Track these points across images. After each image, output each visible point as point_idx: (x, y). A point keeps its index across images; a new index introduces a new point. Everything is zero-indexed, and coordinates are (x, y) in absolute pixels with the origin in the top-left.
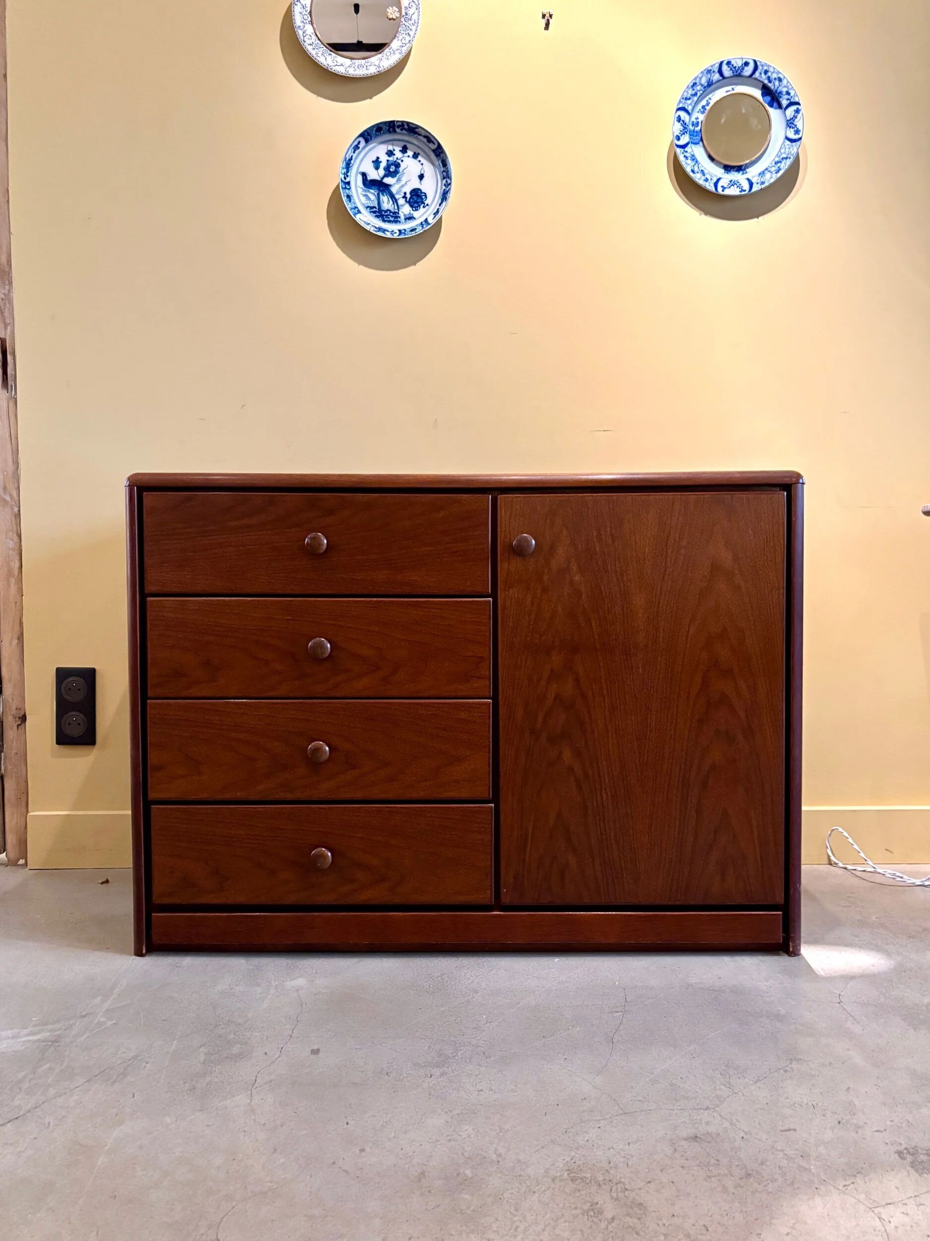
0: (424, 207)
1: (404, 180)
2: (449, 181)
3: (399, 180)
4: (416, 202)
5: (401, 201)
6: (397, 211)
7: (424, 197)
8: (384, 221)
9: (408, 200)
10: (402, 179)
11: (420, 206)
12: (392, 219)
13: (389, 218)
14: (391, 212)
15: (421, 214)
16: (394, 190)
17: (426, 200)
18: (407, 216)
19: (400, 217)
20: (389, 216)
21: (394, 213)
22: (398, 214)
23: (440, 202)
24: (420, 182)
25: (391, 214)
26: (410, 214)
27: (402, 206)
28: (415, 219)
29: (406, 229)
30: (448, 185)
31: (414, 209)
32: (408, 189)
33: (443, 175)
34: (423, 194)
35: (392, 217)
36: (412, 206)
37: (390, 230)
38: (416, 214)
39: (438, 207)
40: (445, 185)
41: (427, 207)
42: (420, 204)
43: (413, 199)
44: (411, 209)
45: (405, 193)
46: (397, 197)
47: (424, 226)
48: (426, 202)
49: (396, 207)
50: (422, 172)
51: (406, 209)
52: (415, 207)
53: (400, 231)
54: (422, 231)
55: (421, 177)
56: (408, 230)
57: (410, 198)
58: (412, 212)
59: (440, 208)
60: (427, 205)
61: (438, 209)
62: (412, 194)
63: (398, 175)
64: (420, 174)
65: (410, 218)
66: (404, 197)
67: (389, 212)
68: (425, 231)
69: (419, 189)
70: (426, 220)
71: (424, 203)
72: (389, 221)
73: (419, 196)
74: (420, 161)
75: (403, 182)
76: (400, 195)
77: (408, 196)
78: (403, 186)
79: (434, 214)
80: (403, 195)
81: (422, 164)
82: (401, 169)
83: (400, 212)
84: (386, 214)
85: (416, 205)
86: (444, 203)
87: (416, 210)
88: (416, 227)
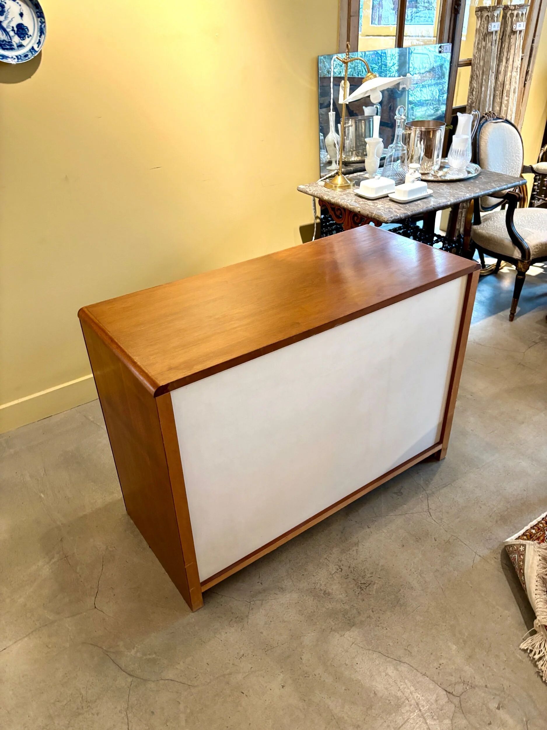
0: (28, 37)
1: (10, 17)
2: (43, 20)
3: (6, 18)
4: (23, 34)
5: (12, 34)
6: (10, 40)
7: (26, 30)
8: (4, 49)
9: (16, 32)
10: (8, 17)
11: (25, 36)
12: (8, 47)
13: (6, 46)
14: (6, 42)
15: (29, 43)
16: (4, 25)
17: (28, 32)
18: (19, 44)
19: (13, 45)
20: (6, 45)
21: (9, 42)
22: (12, 42)
23: (39, 34)
24: (22, 19)
25: (7, 43)
26: (20, 42)
27: (13, 36)
28: (24, 46)
29: (21, 54)
30: (43, 22)
31: (22, 39)
32: (14, 24)
33: (38, 15)
34: (25, 28)
35: (8, 45)
36: (19, 37)
37: (10, 57)
38: (24, 43)
39: (39, 38)
40: (40, 22)
41: (30, 37)
42: (25, 35)
43: (20, 31)
44: (19, 39)
45: (13, 27)
46: (8, 30)
47: (33, 53)
48: (29, 33)
49: (9, 38)
50: (22, 11)
51: (16, 40)
52: (23, 37)
53: (17, 56)
54: (33, 57)
55: (21, 15)
56: (22, 56)
57: (18, 31)
58: (21, 41)
59: (41, 39)
60: (30, 36)
61: (39, 40)
62: (18, 28)
63: (5, 14)
64: (20, 13)
65: (20, 46)
66: (13, 30)
67: (4, 41)
68: (35, 57)
69: (22, 24)
70: (33, 48)
71: (28, 34)
72: (7, 49)
73: (23, 29)
74: (18, 3)
75: (9, 19)
76: (10, 28)
77: (15, 29)
78: (10, 22)
79: (38, 43)
80: (11, 28)
81: (20, 5)
82: (6, 9)
83: (13, 42)
84: (3, 43)
85: (22, 36)
86: (43, 36)
87: (24, 40)
88: (27, 53)
